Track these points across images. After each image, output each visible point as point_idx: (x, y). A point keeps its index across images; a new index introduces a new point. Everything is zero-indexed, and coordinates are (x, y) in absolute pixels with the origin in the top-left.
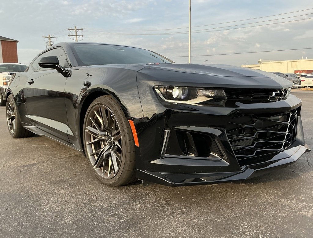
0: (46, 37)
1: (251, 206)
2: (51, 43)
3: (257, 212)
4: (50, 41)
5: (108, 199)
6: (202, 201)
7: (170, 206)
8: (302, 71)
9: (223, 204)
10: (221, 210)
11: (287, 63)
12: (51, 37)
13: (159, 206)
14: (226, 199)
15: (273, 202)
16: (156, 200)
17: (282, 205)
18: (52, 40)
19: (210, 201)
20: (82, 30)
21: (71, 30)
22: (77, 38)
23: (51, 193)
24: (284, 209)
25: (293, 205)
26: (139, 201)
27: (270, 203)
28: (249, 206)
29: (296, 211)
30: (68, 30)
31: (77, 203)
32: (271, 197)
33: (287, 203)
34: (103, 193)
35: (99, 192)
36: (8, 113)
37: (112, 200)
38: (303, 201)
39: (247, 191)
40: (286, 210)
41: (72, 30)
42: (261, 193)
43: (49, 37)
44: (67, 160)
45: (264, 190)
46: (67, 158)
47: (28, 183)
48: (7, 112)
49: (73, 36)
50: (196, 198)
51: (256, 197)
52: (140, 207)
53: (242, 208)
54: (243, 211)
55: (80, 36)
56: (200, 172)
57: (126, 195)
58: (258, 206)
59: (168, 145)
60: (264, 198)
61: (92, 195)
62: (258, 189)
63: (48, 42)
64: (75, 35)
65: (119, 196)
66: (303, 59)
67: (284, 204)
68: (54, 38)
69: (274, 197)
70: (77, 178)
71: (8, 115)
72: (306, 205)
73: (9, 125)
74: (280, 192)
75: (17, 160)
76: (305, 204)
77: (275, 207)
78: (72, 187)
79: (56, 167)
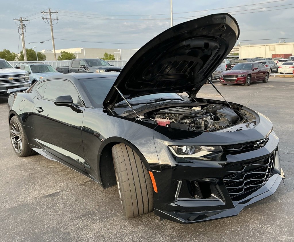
0: (17, 20)
1: (243, 233)
2: (24, 26)
3: (248, 239)
4: (22, 24)
5: (135, 232)
6: (207, 231)
7: (184, 237)
8: (280, 55)
9: (223, 232)
10: (222, 239)
11: (265, 46)
12: (22, 19)
13: (176, 238)
14: (225, 227)
15: (258, 229)
16: (172, 232)
17: (265, 231)
18: (24, 23)
19: (213, 230)
20: (57, 12)
21: (44, 13)
22: (51, 22)
23: (86, 227)
24: (266, 236)
25: (273, 231)
26: (159, 234)
27: (257, 230)
28: (241, 234)
29: (275, 237)
30: (42, 13)
31: (112, 238)
32: (257, 224)
33: (269, 229)
34: (129, 226)
35: (125, 225)
36: (12, 132)
37: (138, 233)
38: (280, 226)
39: (239, 219)
40: (268, 237)
41: (46, 13)
42: (249, 220)
43: (21, 20)
44: (84, 187)
45: (251, 217)
46: (83, 185)
47: (61, 217)
48: (10, 131)
49: (47, 19)
50: (202, 228)
51: (246, 224)
52: (162, 239)
53: (237, 235)
54: (238, 238)
55: (54, 19)
56: (205, 211)
57: (148, 227)
58: (248, 233)
59: (180, 191)
60: (252, 224)
61: (120, 229)
62: (247, 215)
63: (20, 25)
64: (49, 18)
65: (142, 229)
66: (281, 43)
67: (267, 230)
68: (26, 21)
69: (259, 224)
70: (101, 210)
71: (12, 134)
72: (282, 231)
73: (13, 144)
74: (263, 218)
75: (38, 188)
76: (281, 229)
77: (260, 234)
78: (101, 221)
79: (78, 197)
